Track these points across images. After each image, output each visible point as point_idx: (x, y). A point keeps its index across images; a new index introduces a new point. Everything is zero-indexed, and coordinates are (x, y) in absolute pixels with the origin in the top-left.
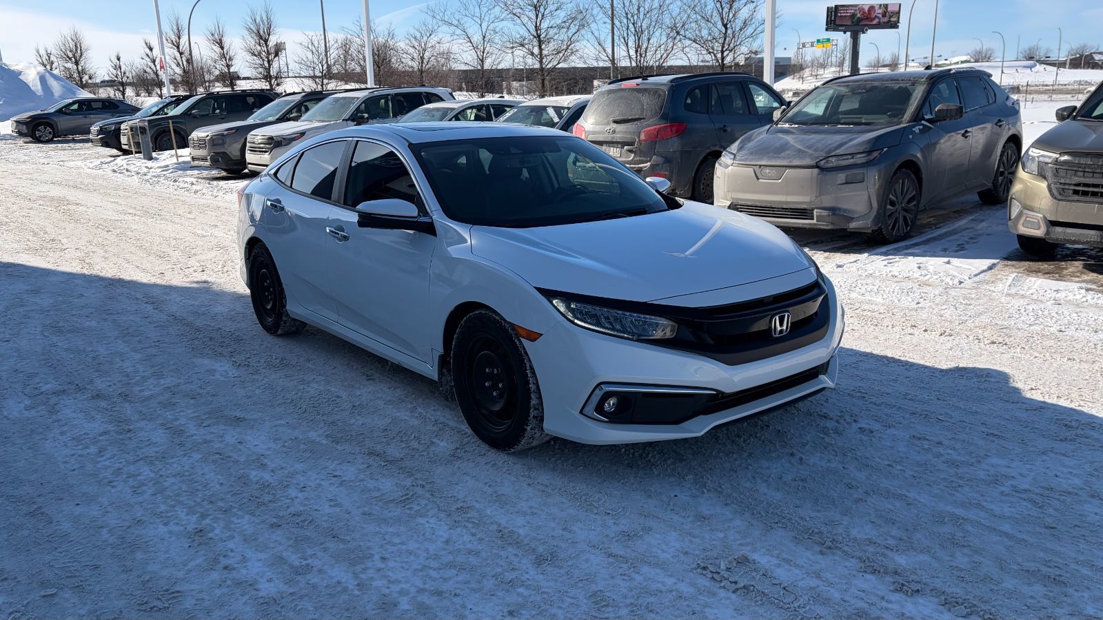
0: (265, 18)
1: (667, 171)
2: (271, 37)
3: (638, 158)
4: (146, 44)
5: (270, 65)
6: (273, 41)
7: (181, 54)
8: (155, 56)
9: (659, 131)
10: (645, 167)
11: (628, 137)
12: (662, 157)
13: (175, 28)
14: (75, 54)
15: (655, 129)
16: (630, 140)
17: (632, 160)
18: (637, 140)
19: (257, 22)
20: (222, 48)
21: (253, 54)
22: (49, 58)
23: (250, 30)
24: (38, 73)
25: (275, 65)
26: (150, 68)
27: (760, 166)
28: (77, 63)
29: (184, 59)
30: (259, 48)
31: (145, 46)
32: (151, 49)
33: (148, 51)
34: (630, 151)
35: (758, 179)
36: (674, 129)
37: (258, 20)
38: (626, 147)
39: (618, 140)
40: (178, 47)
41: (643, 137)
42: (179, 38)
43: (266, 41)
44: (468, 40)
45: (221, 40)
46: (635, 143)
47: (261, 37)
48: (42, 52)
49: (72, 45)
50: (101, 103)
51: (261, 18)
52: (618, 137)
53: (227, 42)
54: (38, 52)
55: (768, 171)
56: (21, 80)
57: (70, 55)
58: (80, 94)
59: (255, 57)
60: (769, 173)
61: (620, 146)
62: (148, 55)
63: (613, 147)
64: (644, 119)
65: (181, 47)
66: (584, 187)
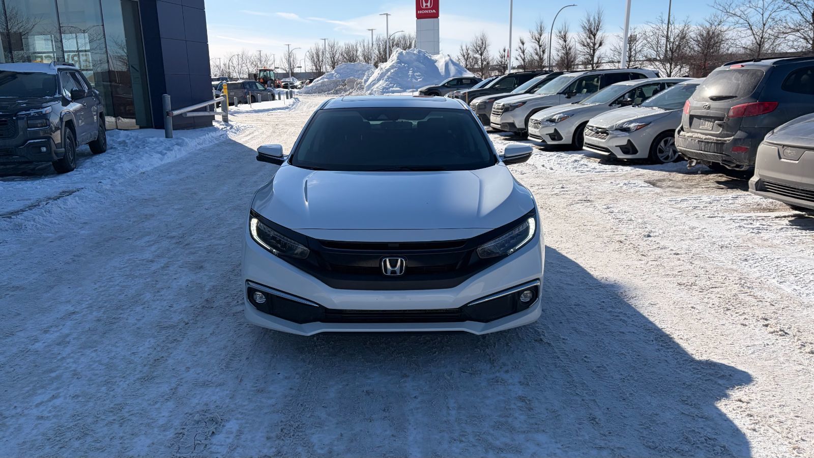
0: (597, 18)
1: (748, 146)
2: (598, 32)
3: (726, 132)
4: (521, 40)
5: (594, 53)
6: (599, 35)
7: (540, 46)
8: (525, 48)
9: (746, 109)
10: (729, 140)
11: (718, 113)
12: (746, 132)
13: (539, 28)
14: (481, 48)
15: (743, 107)
16: (720, 116)
17: (720, 133)
18: (726, 115)
19: (591, 21)
20: (565, 41)
21: (584, 45)
22: (467, 51)
23: (584, 28)
24: (445, 61)
25: (597, 54)
26: (521, 56)
27: (784, 146)
28: (481, 55)
29: (541, 49)
30: (588, 40)
31: (520, 42)
32: (523, 44)
33: (521, 45)
34: (720, 125)
35: (780, 158)
36: (762, 107)
37: (592, 19)
38: (716, 122)
39: (711, 115)
40: (539, 42)
41: (731, 113)
42: (541, 36)
43: (594, 35)
44: (749, 27)
45: (565, 36)
46: (724, 118)
47: (591, 32)
48: (464, 48)
49: (480, 43)
50: (470, 80)
51: (594, 19)
52: (711, 113)
53: (569, 36)
54: (462, 47)
55: (789, 151)
56: (435, 65)
57: (478, 48)
58: (465, 74)
59: (585, 47)
60: (790, 153)
61: (713, 120)
62: (520, 48)
63: (708, 121)
64: (736, 97)
65: (541, 42)
66: (683, 154)
